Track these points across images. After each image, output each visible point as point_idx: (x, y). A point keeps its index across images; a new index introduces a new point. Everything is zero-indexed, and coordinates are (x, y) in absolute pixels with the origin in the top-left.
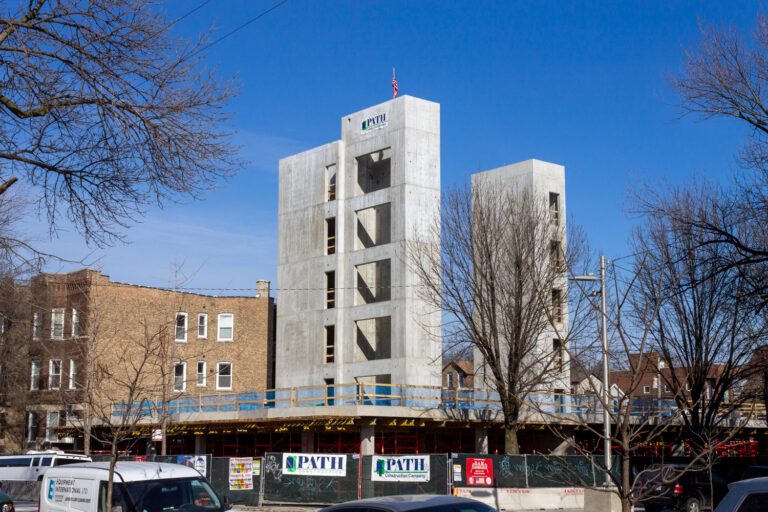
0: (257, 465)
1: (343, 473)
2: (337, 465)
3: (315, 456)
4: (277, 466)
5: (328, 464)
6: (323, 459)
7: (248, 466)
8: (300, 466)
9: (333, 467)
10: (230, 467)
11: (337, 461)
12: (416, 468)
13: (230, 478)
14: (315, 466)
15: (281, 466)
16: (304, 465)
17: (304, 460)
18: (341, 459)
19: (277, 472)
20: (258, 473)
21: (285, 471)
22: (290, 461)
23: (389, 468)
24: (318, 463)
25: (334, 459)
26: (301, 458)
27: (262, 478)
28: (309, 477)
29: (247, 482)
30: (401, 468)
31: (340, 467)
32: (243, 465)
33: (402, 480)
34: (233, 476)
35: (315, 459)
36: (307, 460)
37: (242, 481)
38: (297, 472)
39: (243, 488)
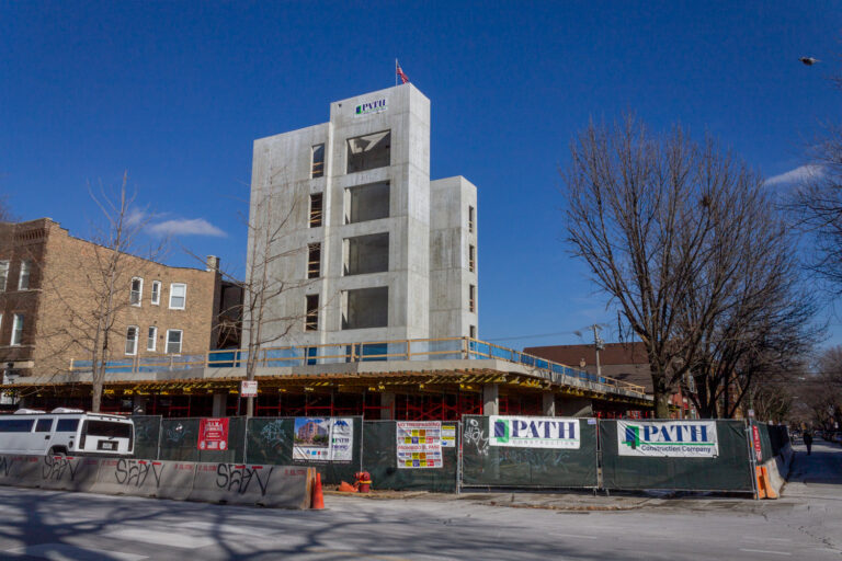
0: (450, 432)
1: (576, 444)
2: (567, 434)
3: (536, 420)
4: (481, 434)
5: (554, 432)
6: (547, 424)
7: (433, 434)
8: (515, 434)
9: (562, 435)
10: (398, 435)
11: (567, 427)
12: (694, 439)
13: (399, 451)
14: (536, 435)
15: (486, 435)
16: (522, 433)
17: (520, 425)
18: (572, 425)
19: (482, 443)
20: (452, 444)
21: (493, 441)
22: (501, 427)
23: (647, 438)
24: (541, 431)
25: (562, 425)
26: (515, 423)
27: (460, 451)
28: (529, 449)
29: (434, 457)
30: (667, 438)
31: (572, 436)
32: (422, 432)
33: (672, 454)
34: (402, 447)
35: (536, 424)
36: (524, 426)
37: (423, 455)
38: (511, 443)
39: (425, 466)
